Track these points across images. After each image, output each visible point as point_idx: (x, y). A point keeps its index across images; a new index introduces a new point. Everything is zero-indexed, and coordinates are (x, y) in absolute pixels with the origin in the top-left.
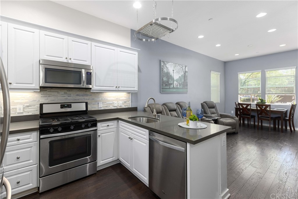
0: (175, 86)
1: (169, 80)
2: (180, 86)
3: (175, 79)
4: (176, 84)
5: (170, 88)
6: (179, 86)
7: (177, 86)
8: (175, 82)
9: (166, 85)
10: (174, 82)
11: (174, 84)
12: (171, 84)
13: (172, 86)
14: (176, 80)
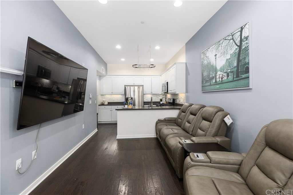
0: (218, 80)
1: (210, 74)
2: (228, 76)
3: (218, 68)
4: (221, 76)
5: (211, 85)
6: (225, 78)
7: (222, 78)
8: (219, 73)
9: (207, 81)
10: (216, 73)
11: (217, 77)
12: (213, 78)
13: (214, 81)
14: (221, 68)
